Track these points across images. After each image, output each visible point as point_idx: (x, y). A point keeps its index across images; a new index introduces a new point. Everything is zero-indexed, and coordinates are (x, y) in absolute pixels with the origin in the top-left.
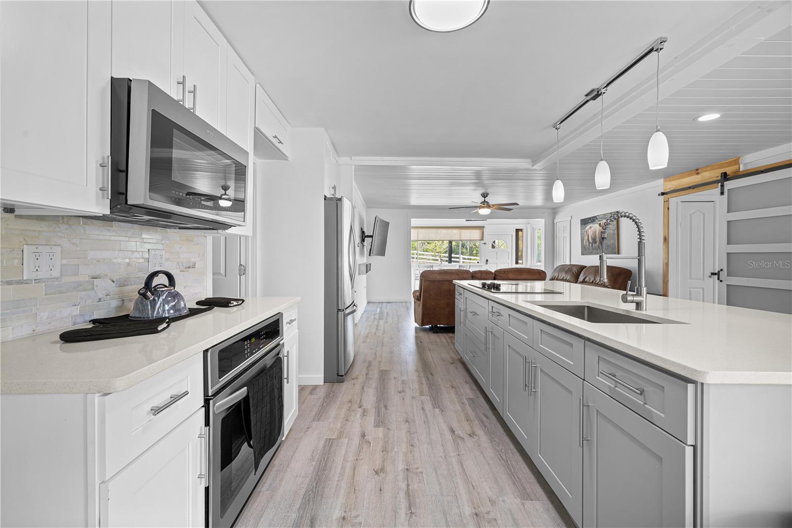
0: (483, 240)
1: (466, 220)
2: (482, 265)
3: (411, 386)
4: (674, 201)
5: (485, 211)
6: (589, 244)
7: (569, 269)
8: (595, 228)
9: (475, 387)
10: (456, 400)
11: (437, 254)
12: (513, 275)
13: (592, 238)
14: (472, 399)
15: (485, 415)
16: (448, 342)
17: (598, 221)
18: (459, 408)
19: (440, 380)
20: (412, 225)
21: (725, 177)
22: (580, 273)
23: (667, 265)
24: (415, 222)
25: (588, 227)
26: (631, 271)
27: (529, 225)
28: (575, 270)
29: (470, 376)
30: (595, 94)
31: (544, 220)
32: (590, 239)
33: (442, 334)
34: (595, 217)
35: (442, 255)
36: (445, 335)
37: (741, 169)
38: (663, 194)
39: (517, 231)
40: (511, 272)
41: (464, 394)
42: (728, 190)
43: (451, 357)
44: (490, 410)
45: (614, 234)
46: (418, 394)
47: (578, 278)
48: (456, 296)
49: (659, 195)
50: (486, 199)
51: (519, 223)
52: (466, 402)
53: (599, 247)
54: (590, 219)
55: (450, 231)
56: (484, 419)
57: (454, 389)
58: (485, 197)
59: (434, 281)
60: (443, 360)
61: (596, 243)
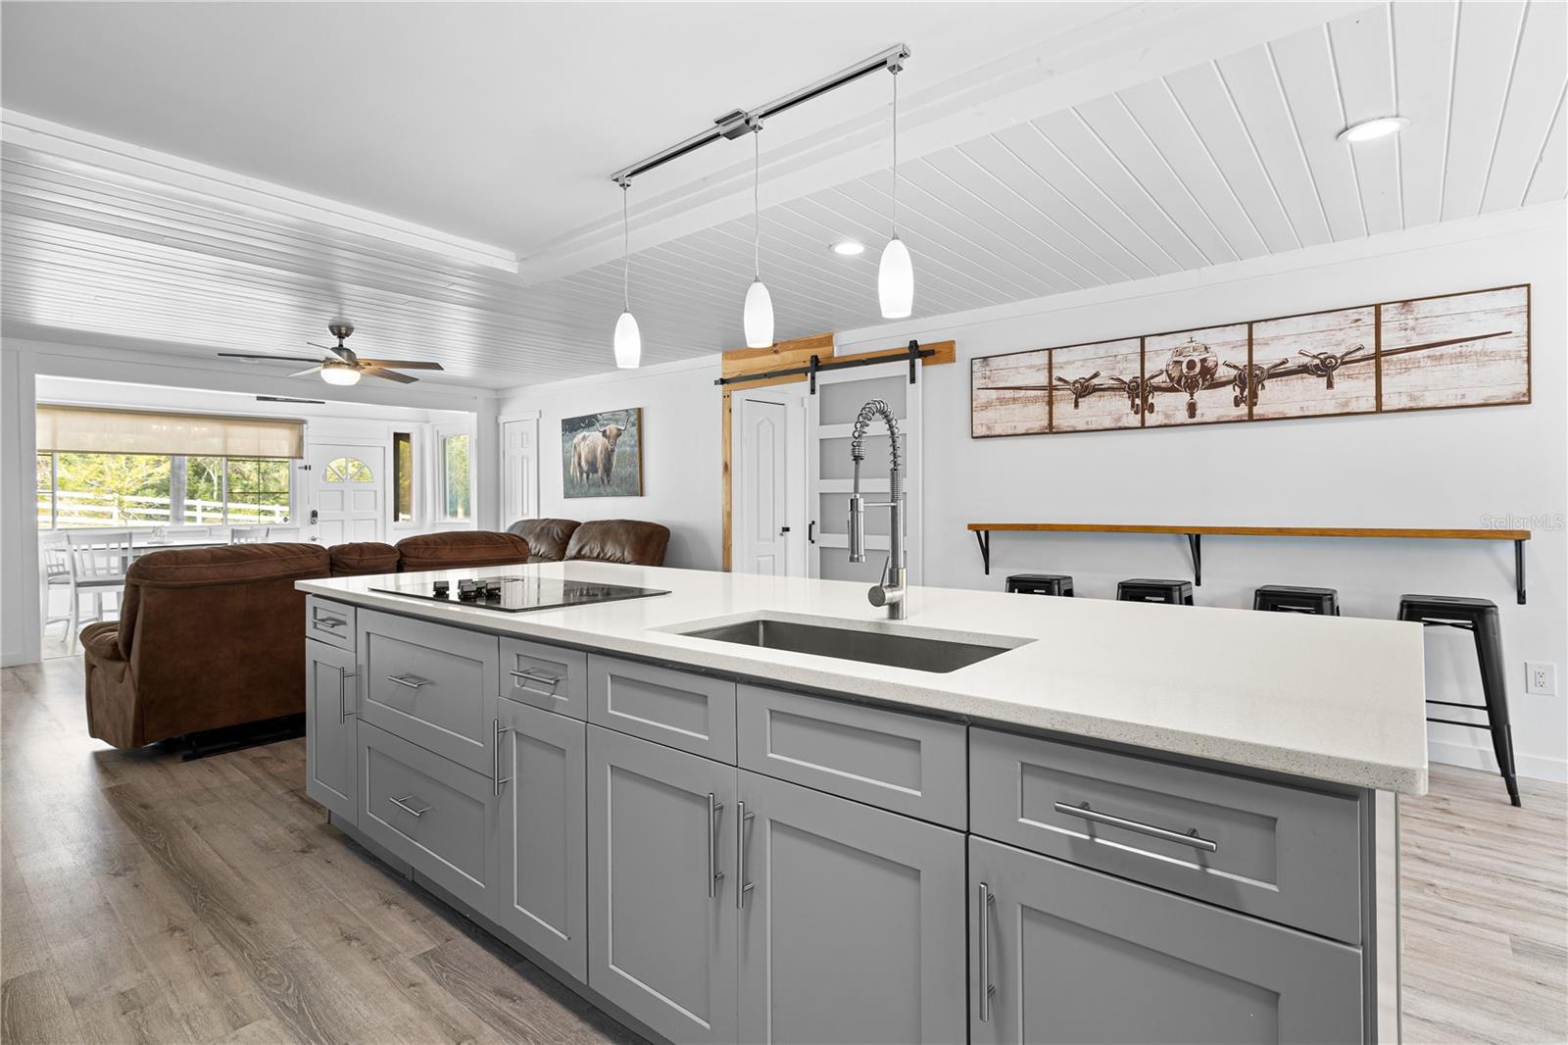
0: (302, 458)
1: (259, 398)
2: (299, 526)
3: (174, 1006)
4: (739, 396)
5: (342, 377)
6: (581, 475)
7: (542, 529)
8: (592, 441)
9: (423, 910)
10: (381, 981)
11: (109, 497)
12: (452, 550)
13: (587, 462)
14: (432, 952)
15: (501, 993)
16: (255, 780)
17: (602, 425)
18: (408, 1008)
19: (285, 928)
20: (39, 399)
21: (817, 365)
22: (570, 538)
23: (728, 515)
24: (48, 387)
25: (579, 436)
26: (667, 530)
27: (427, 428)
28: (557, 531)
29: (388, 876)
30: (736, 125)
31: (475, 414)
32: (583, 463)
33: (219, 757)
34: (594, 416)
35: (127, 499)
36: (233, 756)
37: (836, 355)
38: (723, 381)
39: (399, 437)
40: (446, 543)
41: (399, 947)
42: (821, 386)
43: (292, 830)
44: (506, 969)
45: (632, 455)
46: (219, 1030)
47: (565, 549)
48: (310, 631)
49: (716, 383)
50: (347, 343)
51: (402, 418)
52: (418, 973)
53: (603, 481)
54: (582, 419)
55: (180, 427)
56: (505, 1006)
57: (354, 943)
58: (341, 337)
59: (193, 587)
60: (265, 848)
61: (597, 472)
